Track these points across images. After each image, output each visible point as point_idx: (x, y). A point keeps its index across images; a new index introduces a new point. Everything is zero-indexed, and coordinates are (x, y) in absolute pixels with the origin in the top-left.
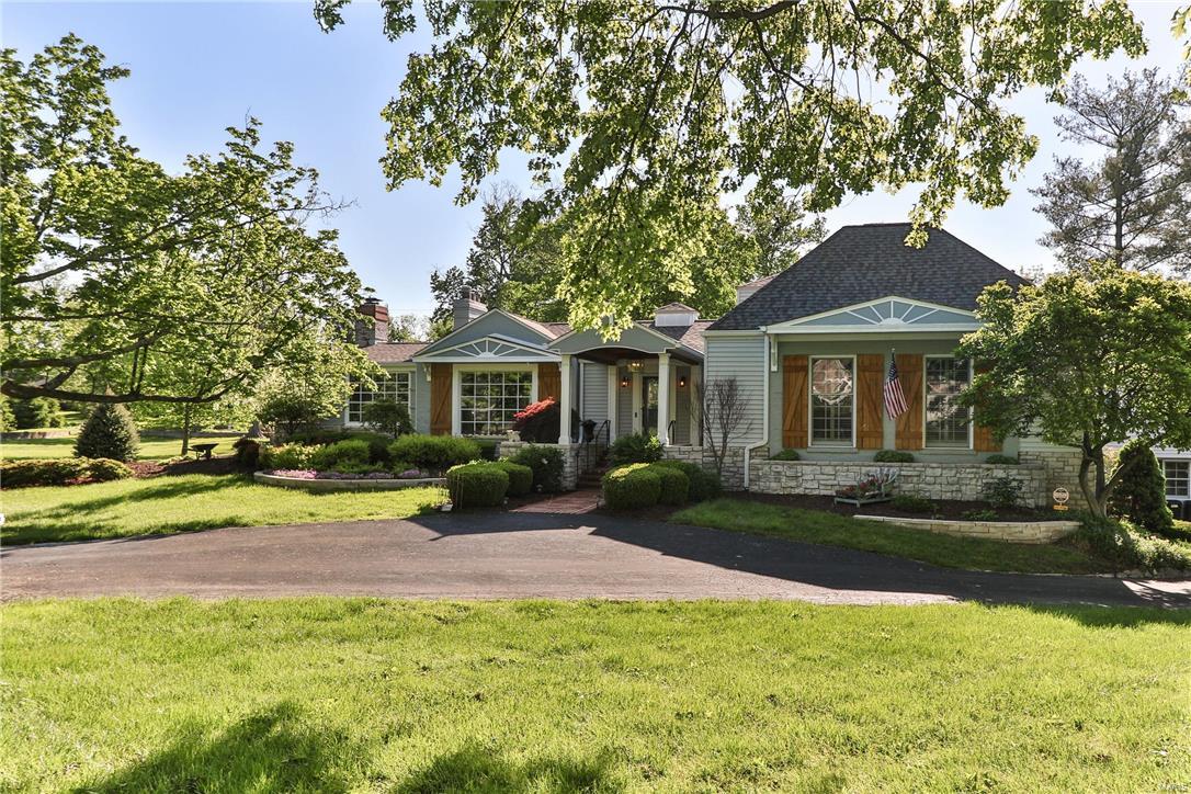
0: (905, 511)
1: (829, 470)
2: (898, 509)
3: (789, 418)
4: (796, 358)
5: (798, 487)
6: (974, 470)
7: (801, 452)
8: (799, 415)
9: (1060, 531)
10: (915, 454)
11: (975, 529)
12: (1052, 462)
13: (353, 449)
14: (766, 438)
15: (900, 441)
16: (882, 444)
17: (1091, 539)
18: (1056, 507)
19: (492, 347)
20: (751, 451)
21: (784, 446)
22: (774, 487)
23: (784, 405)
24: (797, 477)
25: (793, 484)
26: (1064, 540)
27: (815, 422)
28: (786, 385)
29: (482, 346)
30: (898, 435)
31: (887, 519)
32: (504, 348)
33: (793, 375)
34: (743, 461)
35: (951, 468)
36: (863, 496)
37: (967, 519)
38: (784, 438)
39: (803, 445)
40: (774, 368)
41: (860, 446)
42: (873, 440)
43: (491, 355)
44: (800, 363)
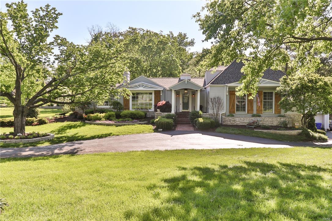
0: (265, 129)
1: (242, 119)
2: (263, 128)
3: (231, 106)
4: (233, 91)
5: (235, 123)
6: (276, 119)
7: (234, 114)
8: (233, 106)
9: (299, 132)
10: (261, 115)
11: (282, 132)
12: (292, 116)
13: (112, 114)
14: (225, 111)
15: (257, 112)
16: (253, 112)
17: (306, 134)
18: (296, 127)
19: (142, 86)
20: (221, 114)
21: (229, 113)
22: (229, 123)
23: (229, 103)
24: (235, 121)
25: (234, 122)
26: (299, 134)
27: (237, 107)
28: (230, 98)
29: (139, 86)
30: (257, 110)
31: (262, 130)
32: (146, 86)
33: (232, 96)
34: (219, 117)
35: (271, 118)
36: (254, 125)
37: (279, 130)
38: (229, 111)
39: (234, 113)
40: (227, 94)
41: (248, 113)
42: (251, 112)
43: (142, 88)
44: (233, 93)
